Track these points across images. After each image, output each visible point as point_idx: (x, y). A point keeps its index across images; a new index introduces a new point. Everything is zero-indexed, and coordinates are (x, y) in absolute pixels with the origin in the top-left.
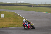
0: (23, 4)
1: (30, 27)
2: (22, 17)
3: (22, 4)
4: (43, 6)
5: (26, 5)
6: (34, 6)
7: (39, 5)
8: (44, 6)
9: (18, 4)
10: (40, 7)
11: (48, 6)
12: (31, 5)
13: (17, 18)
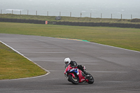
0: (19, 18)
1: (83, 77)
2: (16, 52)
3: (15, 18)
4: (73, 21)
5: (27, 18)
6: (49, 23)
7: (62, 21)
8: (76, 21)
9: (5, 17)
10: (67, 26)
11: (88, 22)
12: (43, 20)
13: (3, 56)
